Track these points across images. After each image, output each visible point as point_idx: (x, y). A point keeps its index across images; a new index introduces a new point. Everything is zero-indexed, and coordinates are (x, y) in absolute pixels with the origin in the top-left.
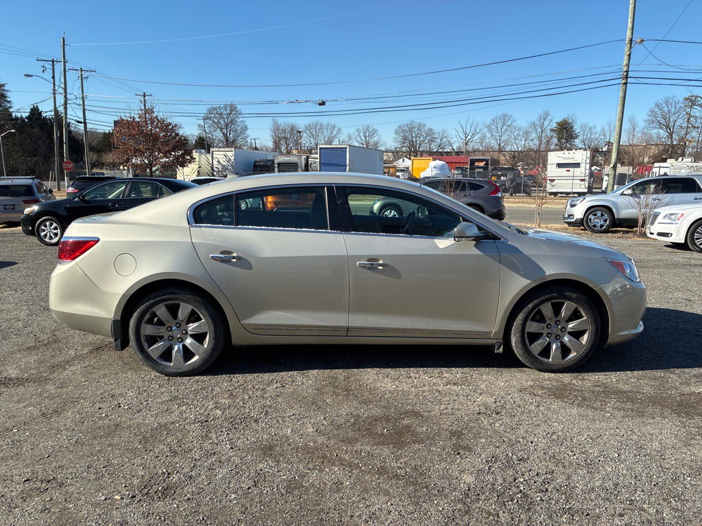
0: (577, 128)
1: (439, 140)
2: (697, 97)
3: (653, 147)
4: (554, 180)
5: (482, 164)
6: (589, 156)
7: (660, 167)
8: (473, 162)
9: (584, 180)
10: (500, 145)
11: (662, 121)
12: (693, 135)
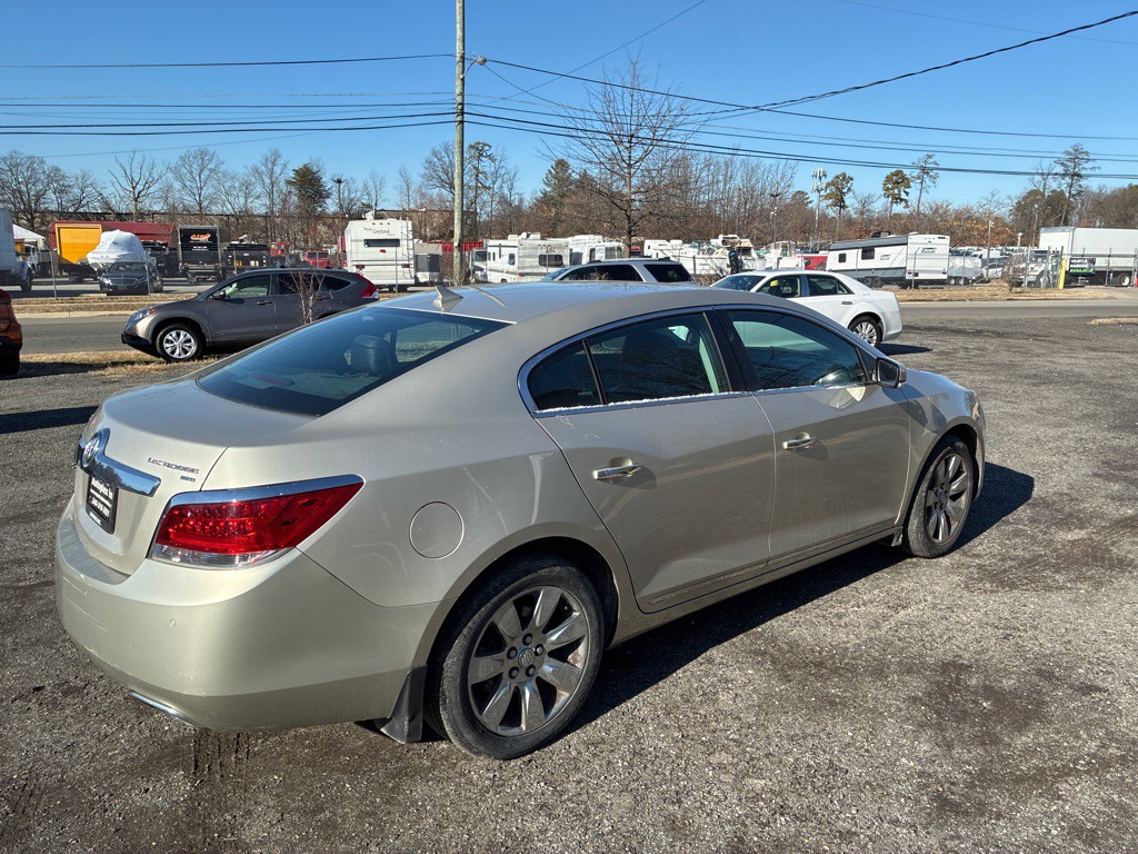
0: (327, 182)
1: (76, 191)
2: (485, 145)
3: (436, 214)
4: (363, 266)
5: (205, 238)
6: (410, 228)
7: (500, 246)
8: (186, 234)
9: (408, 266)
10: (200, 204)
11: (444, 177)
12: (485, 198)
